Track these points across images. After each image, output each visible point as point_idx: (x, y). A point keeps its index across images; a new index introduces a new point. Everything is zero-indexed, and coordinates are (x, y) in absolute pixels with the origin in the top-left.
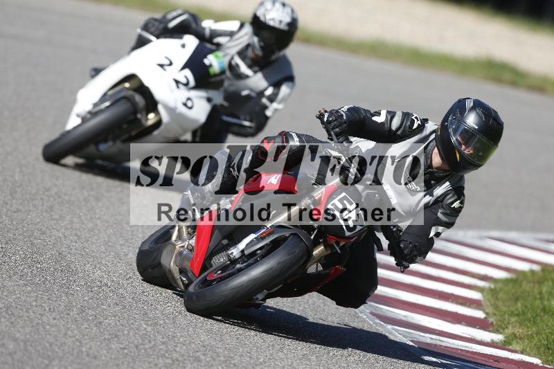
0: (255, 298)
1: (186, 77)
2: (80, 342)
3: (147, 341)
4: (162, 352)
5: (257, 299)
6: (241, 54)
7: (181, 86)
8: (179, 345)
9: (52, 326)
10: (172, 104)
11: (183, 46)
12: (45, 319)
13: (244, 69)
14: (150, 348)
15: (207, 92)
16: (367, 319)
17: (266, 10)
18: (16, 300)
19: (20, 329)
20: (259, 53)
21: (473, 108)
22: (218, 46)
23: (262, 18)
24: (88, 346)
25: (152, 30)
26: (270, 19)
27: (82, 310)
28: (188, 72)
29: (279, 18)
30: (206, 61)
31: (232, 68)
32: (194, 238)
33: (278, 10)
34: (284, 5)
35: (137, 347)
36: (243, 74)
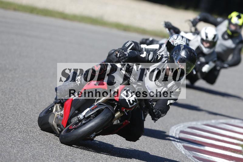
0: (90, 136)
5: (91, 137)
16: (191, 159)
21: (184, 49)
23: (172, 43)
26: (176, 44)
32: (63, 111)
34: (182, 37)
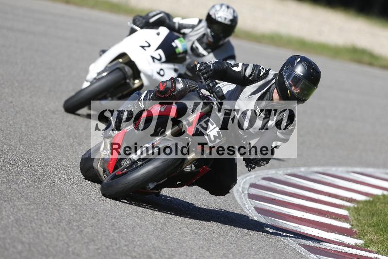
1: (159, 55)
2: (68, 244)
3: (114, 244)
4: (125, 252)
6: (200, 40)
7: (155, 60)
8: (137, 247)
9: (48, 233)
10: (150, 73)
11: (158, 34)
12: (43, 228)
13: (201, 50)
14: (117, 249)
15: (174, 65)
17: (216, 11)
18: (23, 215)
19: (26, 235)
20: (211, 40)
21: (300, 62)
22: (184, 35)
23: (213, 16)
24: (73, 247)
25: (138, 23)
26: (218, 17)
27: (69, 222)
28: (161, 52)
29: (225, 16)
30: (174, 44)
31: (194, 49)
33: (224, 11)
34: (228, 7)
35: (107, 248)
36: (201, 54)
